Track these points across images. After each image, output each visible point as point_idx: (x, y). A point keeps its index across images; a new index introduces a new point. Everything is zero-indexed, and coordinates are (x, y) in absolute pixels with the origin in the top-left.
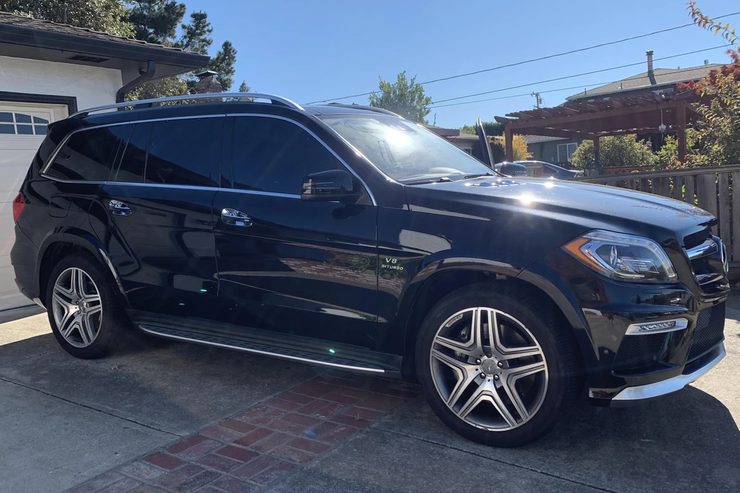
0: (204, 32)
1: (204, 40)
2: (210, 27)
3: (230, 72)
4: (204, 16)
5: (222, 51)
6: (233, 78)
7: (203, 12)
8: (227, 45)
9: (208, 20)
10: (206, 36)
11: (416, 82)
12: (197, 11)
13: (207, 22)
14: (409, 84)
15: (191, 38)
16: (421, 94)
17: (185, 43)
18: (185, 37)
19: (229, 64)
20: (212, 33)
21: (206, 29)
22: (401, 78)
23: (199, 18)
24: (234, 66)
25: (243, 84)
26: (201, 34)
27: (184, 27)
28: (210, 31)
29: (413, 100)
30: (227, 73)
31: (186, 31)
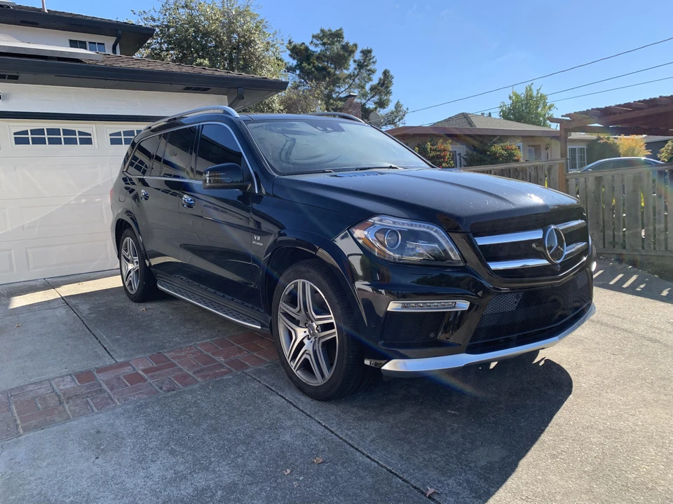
0: (370, 63)
1: (369, 70)
2: (374, 60)
3: (389, 93)
4: (370, 51)
5: (382, 77)
6: (391, 98)
7: (369, 49)
8: (386, 73)
9: (373, 54)
10: (371, 67)
11: (541, 92)
12: (365, 48)
13: (372, 56)
14: (535, 94)
15: (360, 70)
16: (544, 102)
17: (356, 73)
18: (355, 69)
19: (387, 87)
20: (376, 64)
21: (371, 61)
22: (529, 90)
23: (367, 53)
24: (392, 88)
25: (398, 102)
26: (367, 66)
27: (355, 61)
28: (374, 63)
29: (537, 107)
30: (386, 95)
31: (357, 63)
